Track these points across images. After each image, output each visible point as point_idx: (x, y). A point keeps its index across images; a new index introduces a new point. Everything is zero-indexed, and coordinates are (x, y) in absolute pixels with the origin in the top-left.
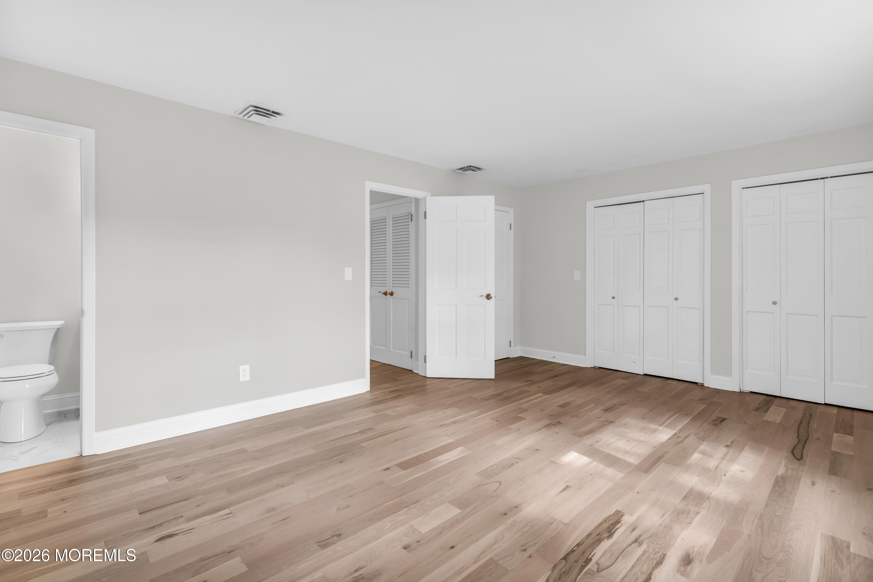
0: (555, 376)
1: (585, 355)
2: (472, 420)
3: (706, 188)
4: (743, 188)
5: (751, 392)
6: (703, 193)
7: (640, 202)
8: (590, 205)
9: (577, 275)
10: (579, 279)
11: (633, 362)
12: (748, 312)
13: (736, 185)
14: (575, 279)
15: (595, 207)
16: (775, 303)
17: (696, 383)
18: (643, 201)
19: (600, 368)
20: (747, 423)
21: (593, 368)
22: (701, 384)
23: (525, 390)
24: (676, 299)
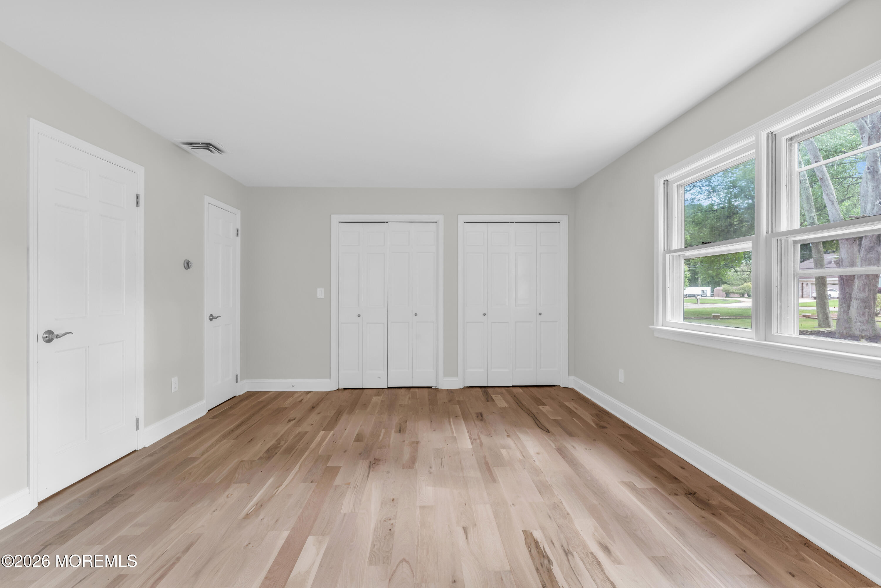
0: (313, 408)
1: (330, 378)
2: (280, 492)
3: (439, 218)
4: (465, 222)
5: (470, 387)
6: (436, 222)
7: (384, 222)
8: (335, 218)
9: (321, 293)
10: (323, 297)
11: (378, 377)
12: (467, 322)
13: (462, 218)
14: (319, 297)
15: (339, 222)
16: (485, 315)
17: (431, 387)
18: (387, 222)
19: (345, 389)
20: (495, 413)
21: (337, 391)
22: (435, 387)
23: (299, 433)
24: (416, 315)
